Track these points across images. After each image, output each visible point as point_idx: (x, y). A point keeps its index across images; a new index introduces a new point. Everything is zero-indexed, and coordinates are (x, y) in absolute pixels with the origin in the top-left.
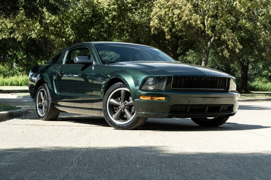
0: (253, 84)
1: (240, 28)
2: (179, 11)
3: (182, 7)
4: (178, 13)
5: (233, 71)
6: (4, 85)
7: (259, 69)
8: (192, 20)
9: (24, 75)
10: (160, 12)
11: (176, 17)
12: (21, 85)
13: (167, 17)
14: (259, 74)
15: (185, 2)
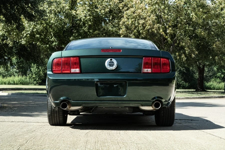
0: (209, 84)
2: (144, 21)
3: (146, 17)
4: (142, 23)
6: (3, 84)
7: (214, 71)
8: (154, 28)
9: (19, 76)
10: (127, 22)
11: (141, 26)
12: (17, 84)
13: (134, 26)
14: (214, 76)
15: (149, 14)
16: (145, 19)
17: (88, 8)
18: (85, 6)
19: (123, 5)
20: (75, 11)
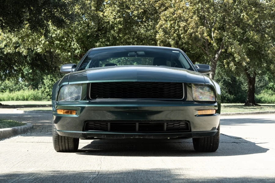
1: (247, 40)
2: (185, 24)
3: (188, 19)
4: (183, 26)
5: (239, 84)
6: (10, 100)
7: (265, 81)
8: (198, 32)
9: (30, 90)
10: (166, 25)
11: (182, 30)
12: (27, 100)
13: (173, 29)
14: (265, 87)
15: (191, 14)
16: (187, 20)
17: (118, 9)
18: (114, 7)
19: (159, 4)
20: (102, 13)
